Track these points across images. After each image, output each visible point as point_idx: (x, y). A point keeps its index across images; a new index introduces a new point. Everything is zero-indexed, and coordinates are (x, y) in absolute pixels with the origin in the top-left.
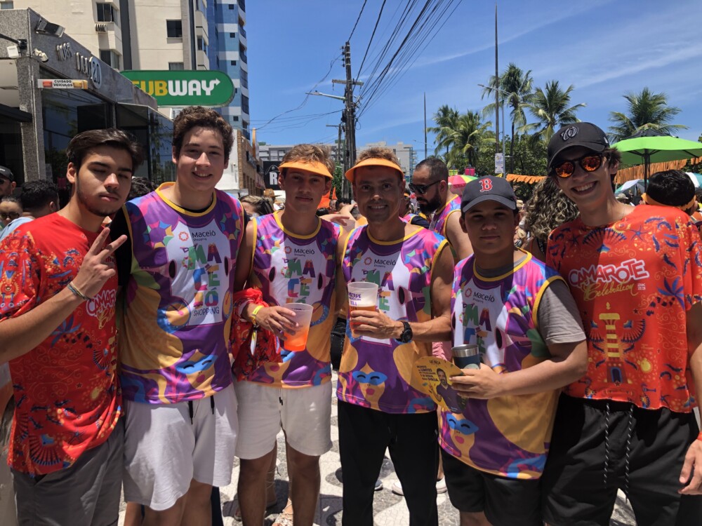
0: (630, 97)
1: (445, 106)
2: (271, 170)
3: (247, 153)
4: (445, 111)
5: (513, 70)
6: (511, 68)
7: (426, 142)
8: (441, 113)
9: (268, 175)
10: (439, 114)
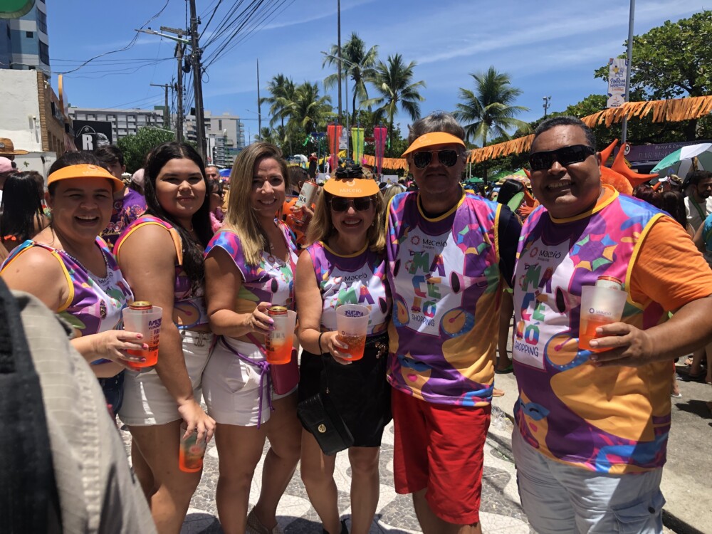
0: (476, 76)
1: (280, 75)
2: (84, 132)
3: (53, 104)
4: (280, 80)
5: (355, 40)
6: (353, 38)
7: (260, 112)
8: (276, 83)
9: (81, 138)
10: (273, 83)
